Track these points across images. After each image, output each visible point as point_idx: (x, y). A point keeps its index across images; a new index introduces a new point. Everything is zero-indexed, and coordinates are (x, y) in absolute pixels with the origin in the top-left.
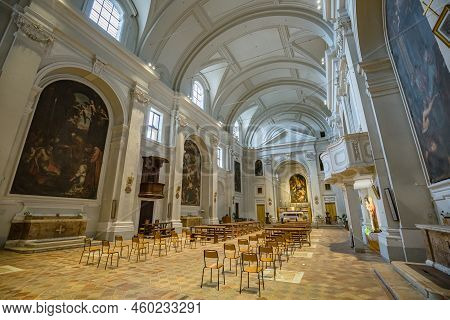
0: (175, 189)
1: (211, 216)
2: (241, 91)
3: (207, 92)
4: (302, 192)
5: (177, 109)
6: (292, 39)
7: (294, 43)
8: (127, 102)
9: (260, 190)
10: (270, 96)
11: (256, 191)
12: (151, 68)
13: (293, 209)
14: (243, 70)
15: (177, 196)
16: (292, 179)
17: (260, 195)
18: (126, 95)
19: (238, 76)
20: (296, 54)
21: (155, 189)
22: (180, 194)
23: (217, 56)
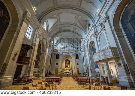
0: (33, 60)
1: (42, 73)
2: (58, 30)
3: (47, 27)
4: (69, 65)
5: (38, 29)
6: (78, 19)
7: (78, 20)
8: (21, 18)
9: (57, 64)
10: (65, 35)
11: (56, 64)
12: (34, 9)
13: (67, 70)
14: (61, 24)
15: (33, 64)
16: (66, 61)
17: (57, 65)
18: (22, 14)
19: (58, 25)
20: (78, 24)
21: (26, 60)
22: (35, 63)
23: (55, 16)
